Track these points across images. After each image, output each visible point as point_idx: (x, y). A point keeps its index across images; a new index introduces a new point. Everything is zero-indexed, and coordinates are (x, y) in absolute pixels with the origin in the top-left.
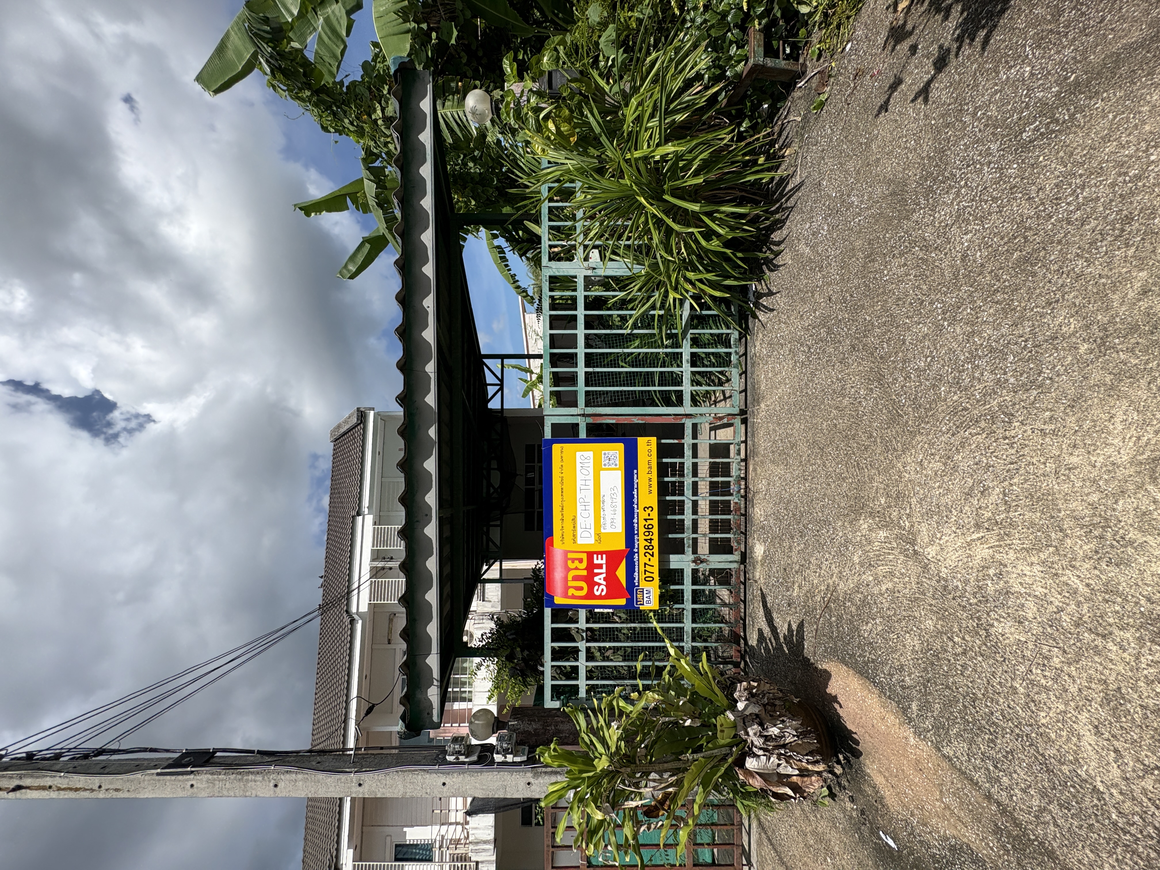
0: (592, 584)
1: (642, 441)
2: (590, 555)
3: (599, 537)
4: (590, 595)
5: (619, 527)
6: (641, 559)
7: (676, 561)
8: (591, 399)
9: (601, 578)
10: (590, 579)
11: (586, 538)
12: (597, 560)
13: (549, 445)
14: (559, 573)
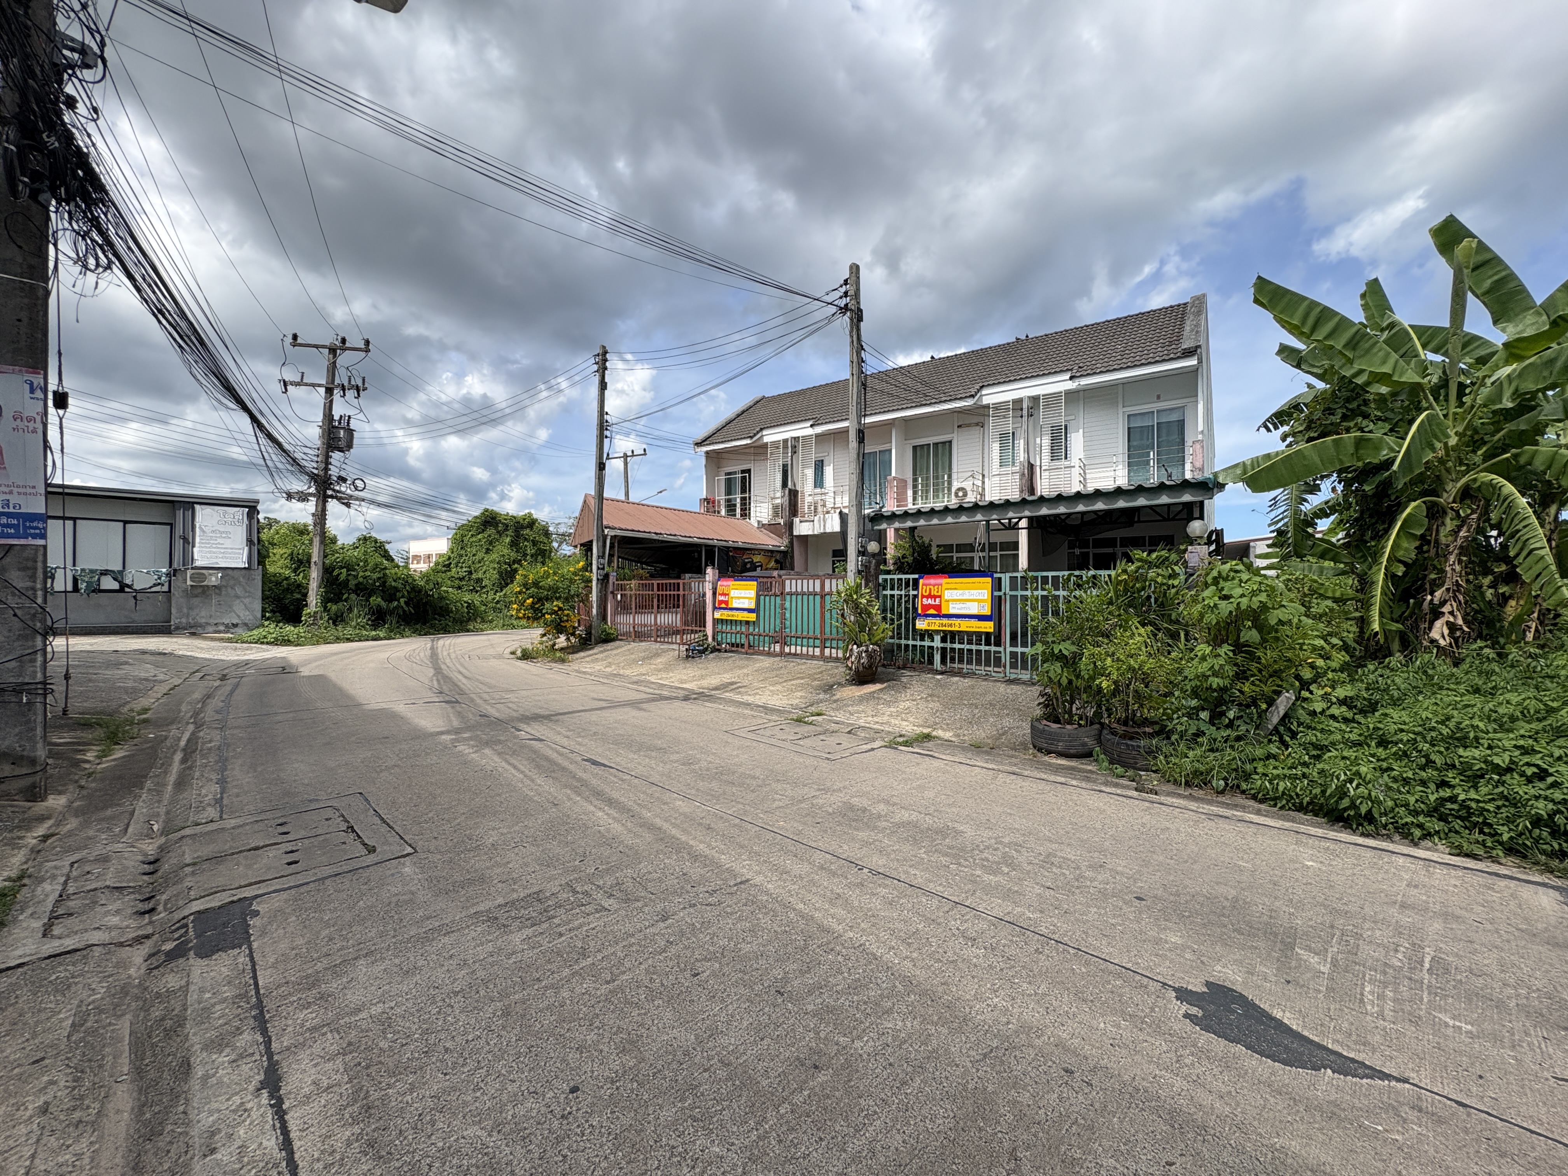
0: (928, 597)
1: (991, 624)
2: (940, 597)
3: (948, 601)
4: (923, 596)
6: (938, 621)
9: (930, 601)
10: (930, 596)
11: (947, 595)
12: (938, 600)
13: (992, 576)
14: (932, 581)
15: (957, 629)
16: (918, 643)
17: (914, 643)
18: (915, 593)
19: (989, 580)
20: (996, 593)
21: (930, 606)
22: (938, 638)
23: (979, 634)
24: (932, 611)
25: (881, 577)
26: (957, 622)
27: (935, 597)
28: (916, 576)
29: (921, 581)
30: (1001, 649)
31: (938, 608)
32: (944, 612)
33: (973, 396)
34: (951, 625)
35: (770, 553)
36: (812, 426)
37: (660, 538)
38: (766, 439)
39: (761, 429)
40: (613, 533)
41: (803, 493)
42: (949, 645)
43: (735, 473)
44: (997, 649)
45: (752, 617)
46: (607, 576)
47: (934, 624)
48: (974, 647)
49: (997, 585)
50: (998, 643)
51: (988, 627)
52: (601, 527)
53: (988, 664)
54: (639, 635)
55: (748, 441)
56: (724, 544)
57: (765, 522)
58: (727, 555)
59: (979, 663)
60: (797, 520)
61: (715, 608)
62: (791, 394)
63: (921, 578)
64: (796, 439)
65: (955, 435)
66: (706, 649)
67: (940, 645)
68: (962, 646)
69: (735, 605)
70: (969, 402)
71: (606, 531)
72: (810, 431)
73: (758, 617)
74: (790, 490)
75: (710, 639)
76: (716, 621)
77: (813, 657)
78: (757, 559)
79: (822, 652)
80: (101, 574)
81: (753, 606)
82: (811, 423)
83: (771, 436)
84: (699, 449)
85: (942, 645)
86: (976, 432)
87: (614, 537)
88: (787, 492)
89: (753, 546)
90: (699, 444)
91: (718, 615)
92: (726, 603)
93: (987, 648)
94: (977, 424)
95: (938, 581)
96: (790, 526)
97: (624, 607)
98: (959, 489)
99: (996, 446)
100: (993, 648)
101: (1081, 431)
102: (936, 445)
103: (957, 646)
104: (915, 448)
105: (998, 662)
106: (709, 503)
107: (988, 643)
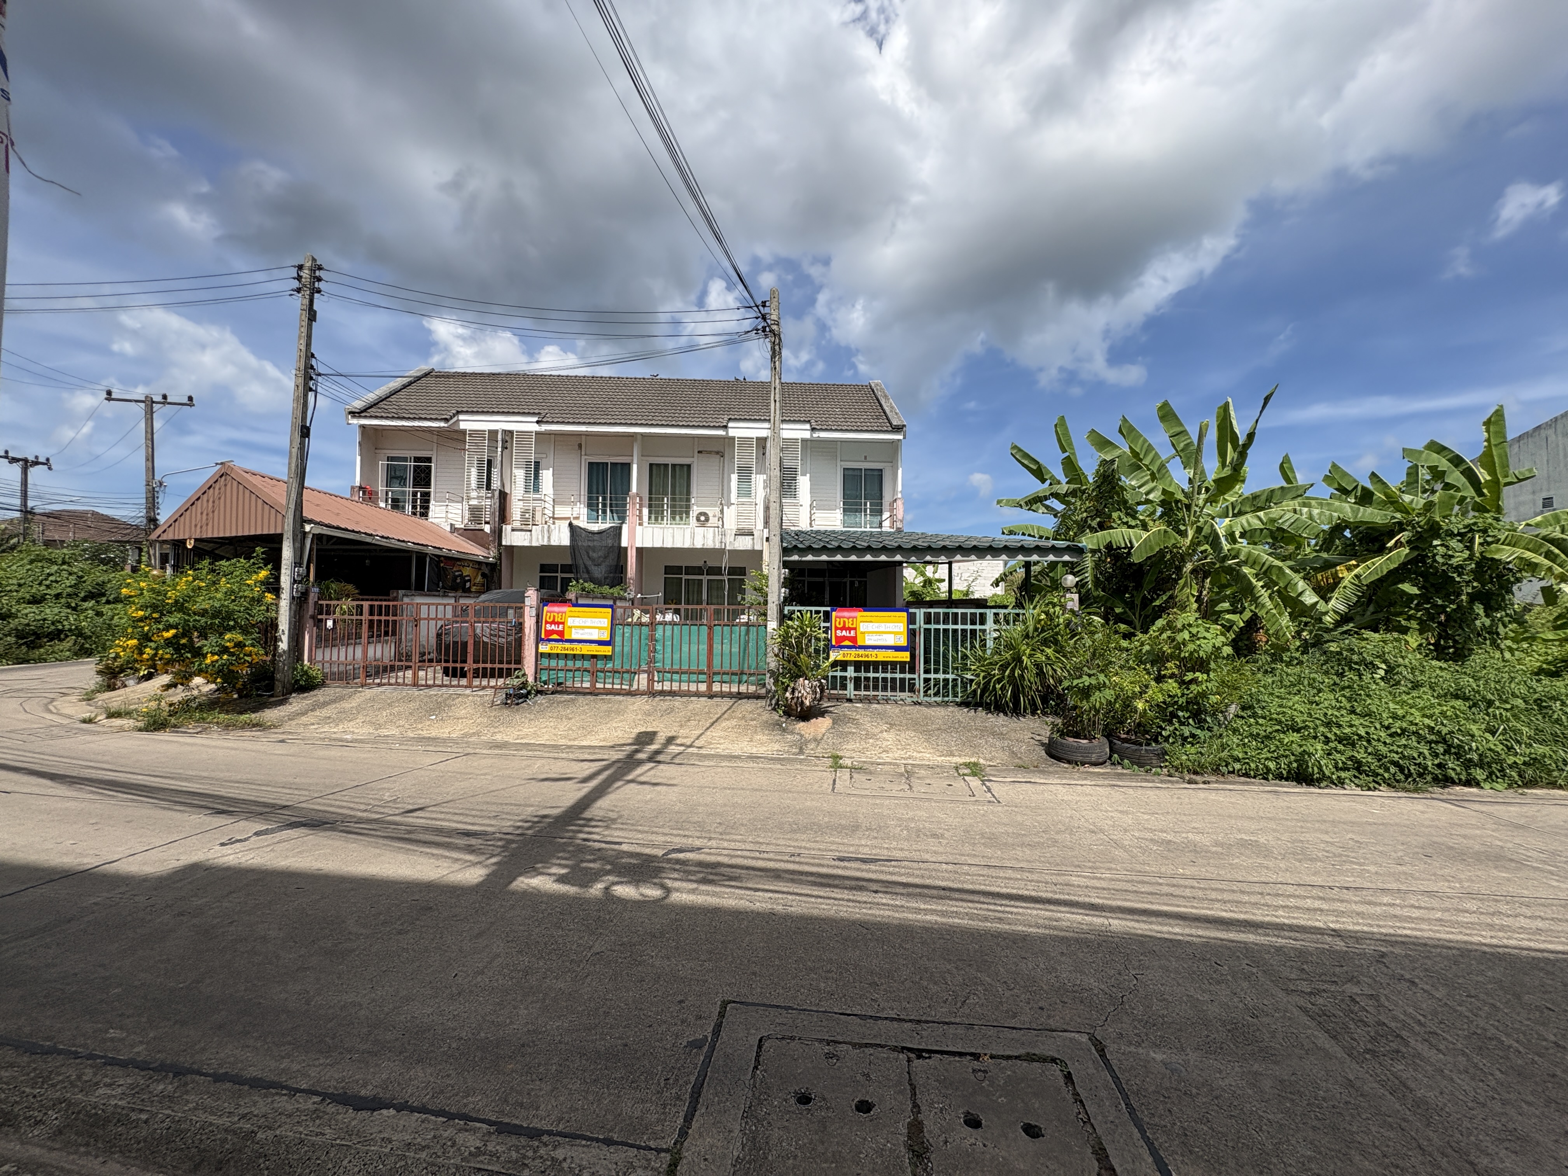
1: (908, 654)
2: (855, 629)
3: (864, 633)
4: (836, 629)
5: (868, 642)
6: (853, 652)
7: (851, 669)
8: (927, 631)
9: (845, 633)
10: (844, 628)
11: (864, 627)
13: (907, 611)
14: (846, 614)
15: (874, 659)
18: (828, 625)
19: (905, 614)
20: (911, 627)
21: (845, 638)
23: (894, 663)
24: (847, 643)
26: (872, 652)
27: (850, 629)
28: (829, 609)
29: (834, 614)
30: (916, 676)
31: (854, 639)
32: (860, 643)
33: (723, 427)
34: (867, 656)
39: (458, 412)
40: (318, 530)
41: (514, 497)
42: (863, 675)
43: (405, 459)
44: (912, 676)
45: (607, 650)
48: (889, 675)
49: (911, 619)
50: (912, 670)
51: (905, 656)
53: (902, 690)
60: (507, 528)
63: (833, 610)
64: (510, 433)
65: (695, 460)
67: (853, 675)
68: (876, 675)
69: (575, 636)
72: (534, 428)
73: (612, 650)
75: (531, 679)
78: (466, 572)
79: (709, 687)
81: (606, 637)
82: (535, 418)
83: (468, 423)
84: (350, 422)
85: (856, 675)
86: (715, 460)
90: (354, 414)
91: (544, 648)
92: (561, 633)
93: (902, 676)
94: (717, 453)
95: (853, 614)
98: (701, 514)
100: (908, 676)
101: (809, 477)
102: (674, 466)
103: (871, 675)
104: (651, 465)
105: (912, 689)
106: (367, 494)
107: (902, 671)
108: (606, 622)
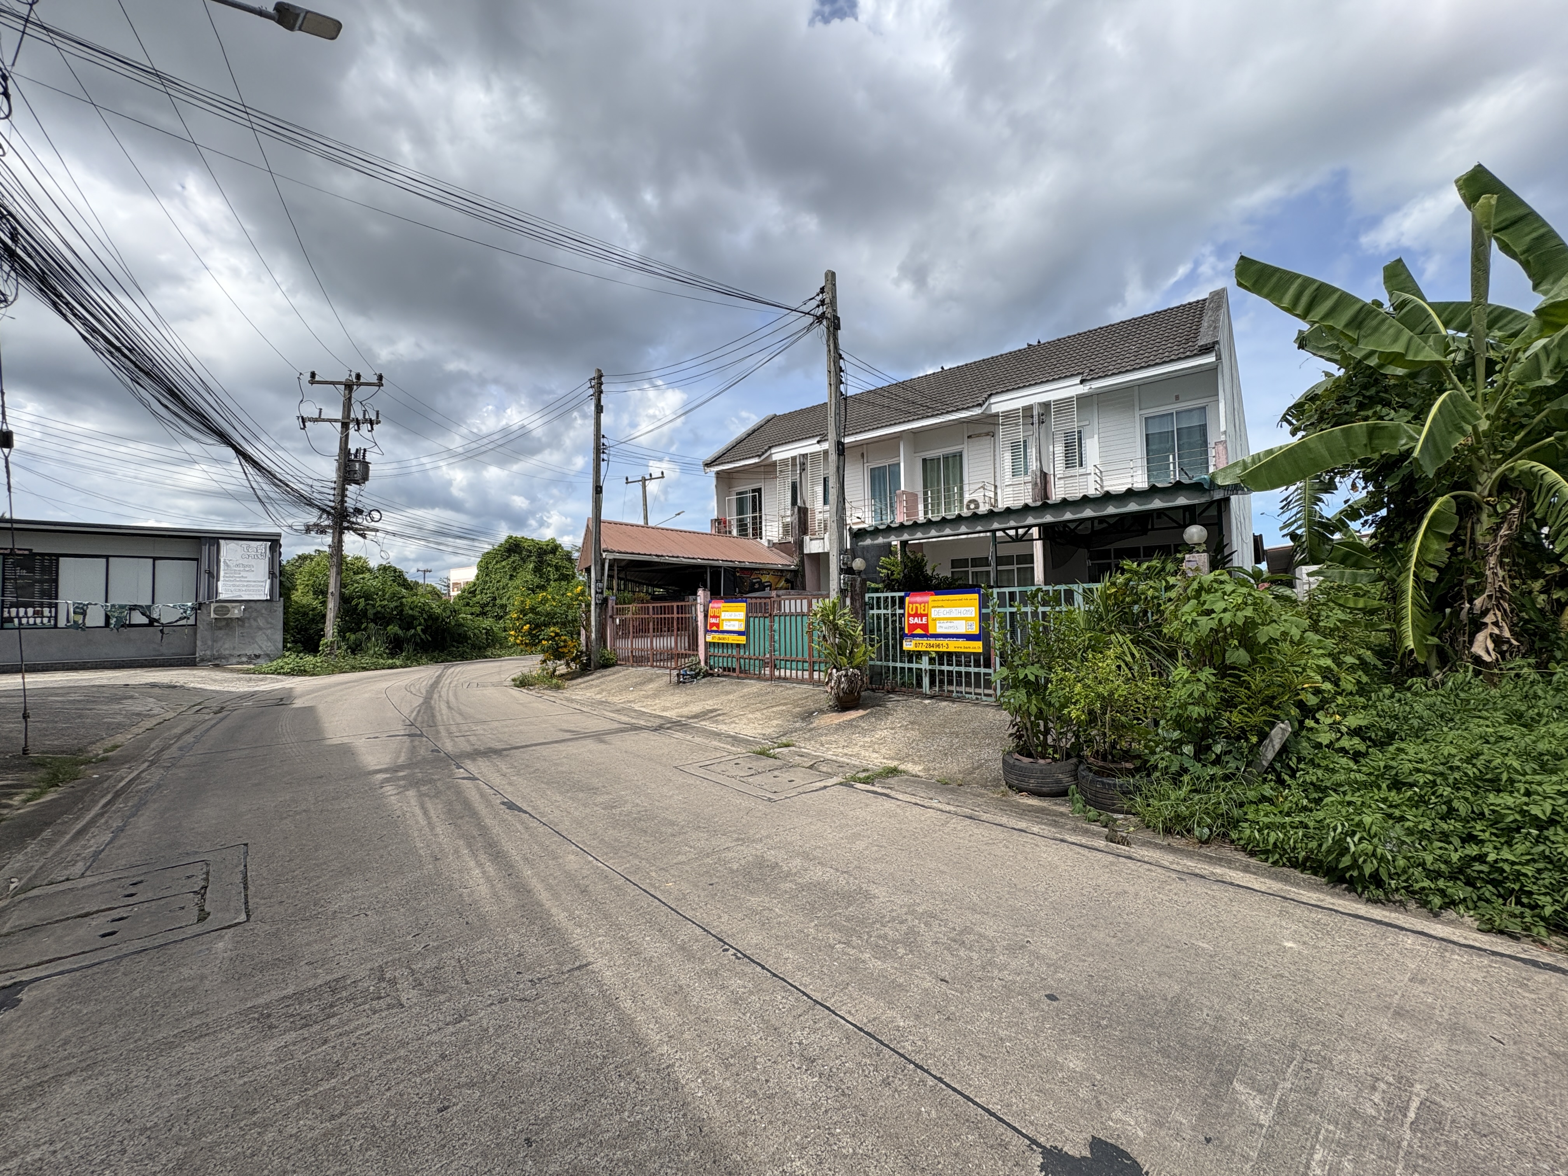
0: (914, 616)
1: (981, 644)
2: (926, 615)
3: (935, 620)
4: (910, 615)
5: (939, 631)
6: (925, 641)
8: (1002, 615)
9: (917, 620)
10: (916, 615)
11: (934, 613)
12: (924, 619)
13: (979, 592)
14: (918, 599)
15: (945, 649)
16: (907, 665)
17: (902, 665)
18: (902, 611)
19: (976, 596)
20: (984, 611)
21: (917, 626)
22: (925, 659)
23: (967, 655)
24: (919, 631)
25: (867, 596)
26: (944, 642)
27: (921, 616)
28: (902, 594)
29: (907, 599)
30: (991, 671)
31: (925, 627)
32: (931, 631)
33: (980, 405)
34: (938, 646)
35: (780, 573)
36: (818, 442)
37: (662, 560)
38: (775, 458)
39: (770, 448)
40: (611, 556)
41: (813, 510)
42: (937, 667)
43: (746, 492)
44: (987, 671)
45: (742, 640)
46: (605, 600)
47: (923, 645)
48: (963, 669)
49: (984, 603)
50: (988, 665)
51: (977, 647)
52: (598, 550)
53: (978, 685)
54: (639, 660)
55: (756, 460)
56: (731, 564)
57: (776, 541)
58: (734, 575)
59: (968, 684)
60: (807, 538)
61: (706, 631)
62: (802, 411)
63: (906, 595)
64: (805, 456)
65: (965, 446)
66: (698, 674)
67: (928, 667)
68: (950, 668)
69: (726, 628)
70: (977, 411)
71: (604, 555)
72: (817, 448)
73: (748, 639)
74: (799, 508)
75: (702, 663)
76: (708, 645)
77: (802, 681)
78: (765, 579)
79: (811, 675)
80: (130, 609)
81: (743, 629)
82: (818, 439)
83: (780, 454)
84: (708, 470)
85: (930, 667)
86: (987, 440)
87: (613, 562)
88: (796, 510)
89: (761, 566)
90: (708, 465)
91: (709, 639)
92: (717, 625)
93: (977, 670)
94: (987, 434)
95: (925, 599)
96: (800, 544)
97: (623, 631)
98: (971, 502)
99: (1008, 456)
100: (983, 670)
101: (1096, 436)
102: (946, 458)
103: (945, 668)
104: (924, 460)
105: (988, 684)
106: (720, 524)
107: (977, 664)
108: (742, 615)
